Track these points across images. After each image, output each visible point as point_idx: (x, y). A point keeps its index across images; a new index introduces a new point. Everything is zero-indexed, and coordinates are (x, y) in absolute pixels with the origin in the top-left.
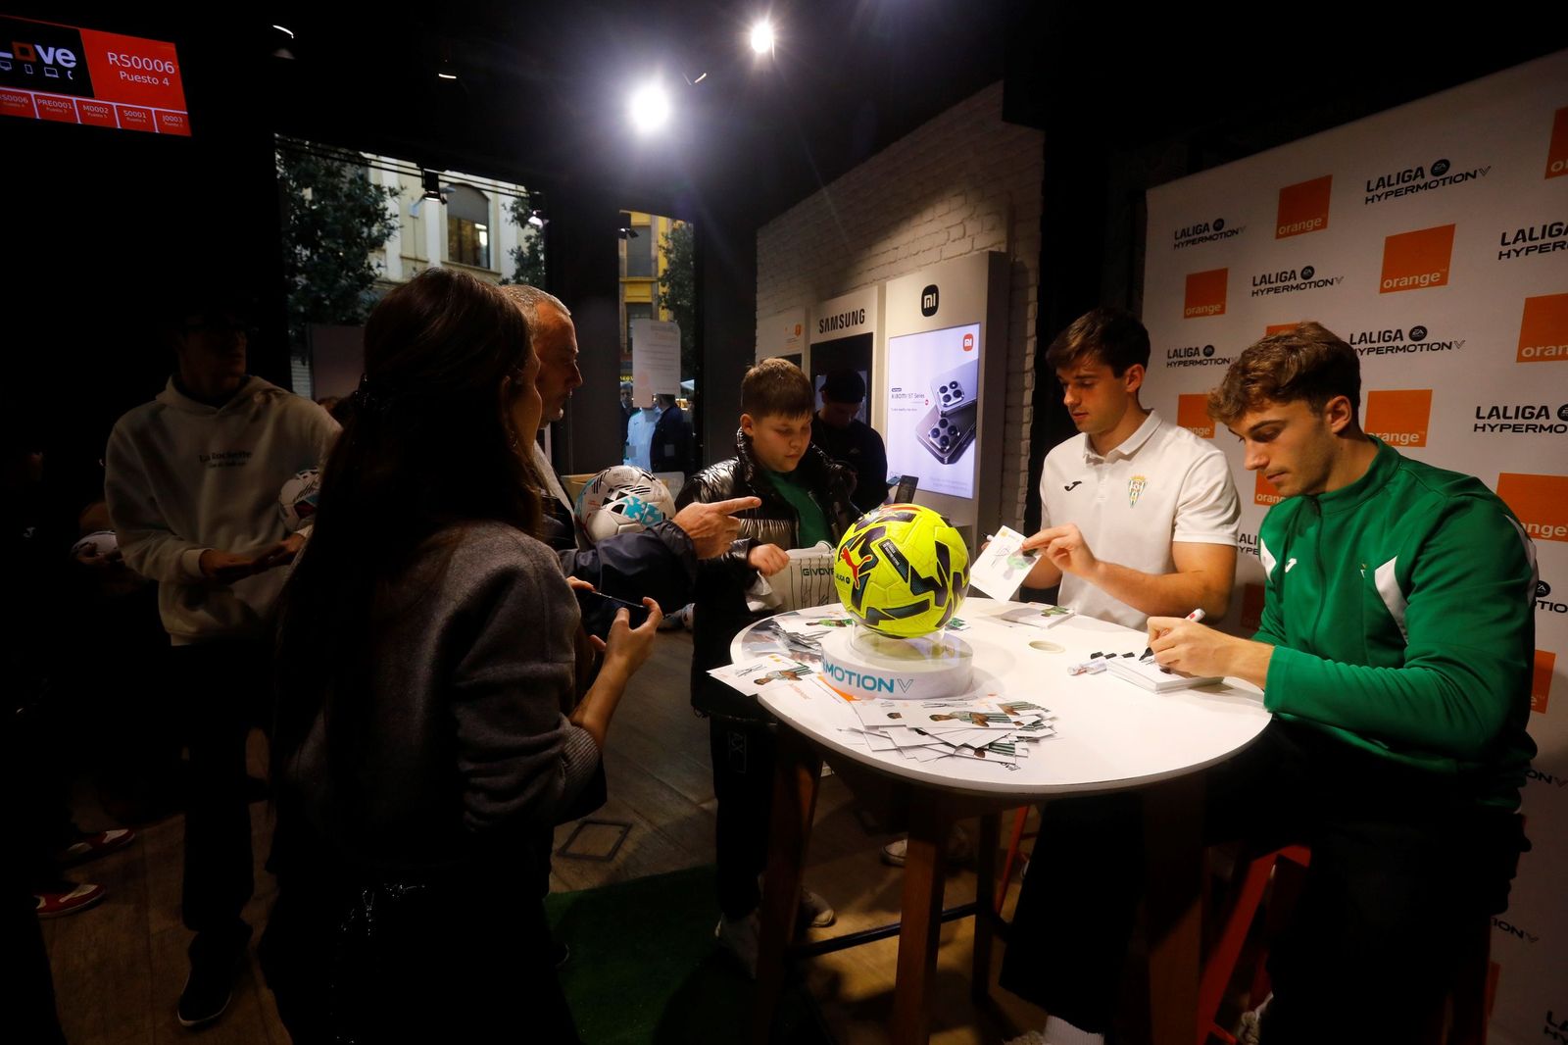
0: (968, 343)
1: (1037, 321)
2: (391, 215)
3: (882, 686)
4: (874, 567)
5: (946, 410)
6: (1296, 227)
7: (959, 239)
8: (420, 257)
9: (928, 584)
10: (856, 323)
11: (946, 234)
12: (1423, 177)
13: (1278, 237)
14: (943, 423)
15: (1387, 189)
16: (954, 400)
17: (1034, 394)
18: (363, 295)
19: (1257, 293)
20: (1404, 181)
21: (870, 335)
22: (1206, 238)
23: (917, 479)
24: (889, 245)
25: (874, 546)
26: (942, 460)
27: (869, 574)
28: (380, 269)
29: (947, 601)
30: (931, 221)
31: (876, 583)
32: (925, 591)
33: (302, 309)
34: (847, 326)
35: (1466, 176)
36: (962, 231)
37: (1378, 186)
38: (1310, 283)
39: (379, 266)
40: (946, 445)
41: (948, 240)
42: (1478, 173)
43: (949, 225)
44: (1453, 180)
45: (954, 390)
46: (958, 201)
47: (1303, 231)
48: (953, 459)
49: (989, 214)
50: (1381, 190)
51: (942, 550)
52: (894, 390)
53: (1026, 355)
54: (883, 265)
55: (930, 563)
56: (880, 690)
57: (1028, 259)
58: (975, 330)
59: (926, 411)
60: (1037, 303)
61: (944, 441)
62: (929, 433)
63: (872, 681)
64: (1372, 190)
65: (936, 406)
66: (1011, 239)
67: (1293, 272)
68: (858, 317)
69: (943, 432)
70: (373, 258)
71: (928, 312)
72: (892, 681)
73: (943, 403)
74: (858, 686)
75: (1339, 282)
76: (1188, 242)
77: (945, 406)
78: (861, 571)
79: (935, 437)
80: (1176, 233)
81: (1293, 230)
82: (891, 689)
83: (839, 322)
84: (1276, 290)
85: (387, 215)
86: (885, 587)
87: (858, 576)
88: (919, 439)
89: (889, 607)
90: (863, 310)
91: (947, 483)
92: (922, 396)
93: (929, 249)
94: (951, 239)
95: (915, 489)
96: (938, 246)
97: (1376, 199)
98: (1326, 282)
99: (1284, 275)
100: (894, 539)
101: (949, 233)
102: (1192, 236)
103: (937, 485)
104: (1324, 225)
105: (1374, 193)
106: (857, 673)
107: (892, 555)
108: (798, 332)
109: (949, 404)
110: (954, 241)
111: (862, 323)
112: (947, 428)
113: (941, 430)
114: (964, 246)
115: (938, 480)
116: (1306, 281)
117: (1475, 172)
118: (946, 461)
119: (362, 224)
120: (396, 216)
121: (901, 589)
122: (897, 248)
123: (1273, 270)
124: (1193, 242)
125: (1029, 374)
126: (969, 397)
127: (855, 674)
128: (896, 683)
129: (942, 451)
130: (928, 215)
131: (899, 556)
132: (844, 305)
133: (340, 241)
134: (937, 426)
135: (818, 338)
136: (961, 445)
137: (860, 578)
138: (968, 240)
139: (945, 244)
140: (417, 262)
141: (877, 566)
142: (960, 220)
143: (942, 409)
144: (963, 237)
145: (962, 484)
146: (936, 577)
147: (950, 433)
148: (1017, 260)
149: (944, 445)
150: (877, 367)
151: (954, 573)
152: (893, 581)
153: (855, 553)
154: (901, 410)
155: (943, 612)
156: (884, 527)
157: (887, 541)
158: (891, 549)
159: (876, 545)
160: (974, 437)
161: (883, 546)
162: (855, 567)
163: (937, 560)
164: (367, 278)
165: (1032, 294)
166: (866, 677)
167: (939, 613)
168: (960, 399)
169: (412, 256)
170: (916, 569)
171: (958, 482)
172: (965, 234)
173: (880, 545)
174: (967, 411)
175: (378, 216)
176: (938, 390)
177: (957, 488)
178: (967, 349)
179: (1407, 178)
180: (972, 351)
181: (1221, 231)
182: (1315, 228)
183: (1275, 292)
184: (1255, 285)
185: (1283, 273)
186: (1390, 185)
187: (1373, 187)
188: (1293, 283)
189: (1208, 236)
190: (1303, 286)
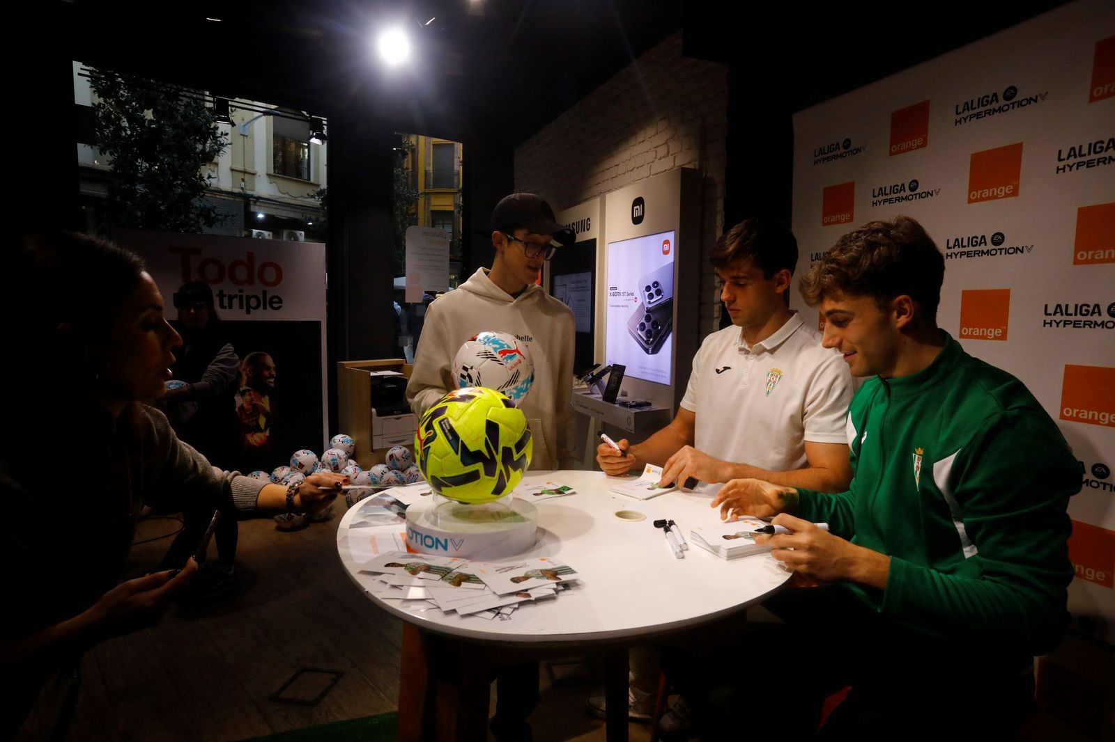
0: (666, 247)
2: (222, 133)
3: (439, 545)
4: (433, 441)
5: (650, 306)
6: (904, 146)
7: (664, 157)
8: (249, 169)
9: (478, 456)
10: (584, 231)
11: (654, 152)
12: (997, 102)
13: (891, 154)
14: (648, 318)
15: (971, 112)
16: (656, 298)
18: (196, 202)
19: (875, 204)
20: (983, 106)
21: (595, 240)
22: (838, 156)
23: (625, 367)
24: (610, 163)
25: (436, 424)
26: (647, 351)
27: (429, 447)
28: (210, 179)
29: (497, 472)
30: (643, 141)
31: (435, 454)
32: (474, 463)
33: (139, 214)
34: (578, 233)
35: (1030, 101)
36: (667, 150)
37: (964, 110)
38: (916, 194)
39: (210, 177)
40: (650, 338)
41: (656, 158)
42: (1039, 98)
43: (656, 145)
44: (1020, 104)
45: (656, 289)
46: (663, 125)
47: (909, 149)
48: (656, 350)
49: (686, 136)
50: (966, 114)
51: (492, 428)
52: (612, 288)
54: (608, 180)
56: (437, 548)
57: (716, 173)
58: (670, 236)
59: (637, 305)
60: (724, 213)
61: (649, 334)
62: (638, 326)
63: (431, 540)
64: (960, 113)
65: (643, 303)
66: (703, 157)
67: (903, 185)
68: (585, 225)
69: (648, 325)
70: (205, 170)
71: (637, 220)
72: (446, 541)
73: (648, 300)
74: (422, 544)
75: (937, 193)
76: (824, 159)
77: (649, 303)
78: (425, 444)
79: (642, 330)
80: (815, 152)
81: (901, 149)
82: (445, 548)
84: (890, 201)
85: (219, 132)
86: (441, 458)
87: (423, 448)
88: (631, 333)
89: (446, 475)
90: (589, 219)
91: (651, 371)
92: (632, 294)
93: (641, 166)
94: (658, 157)
95: (623, 375)
96: (648, 164)
97: (963, 121)
98: (927, 194)
99: (896, 187)
100: (451, 417)
101: (656, 152)
102: (827, 154)
103: (643, 372)
104: (924, 144)
105: (961, 116)
106: (422, 532)
107: (447, 431)
109: (652, 301)
110: (660, 159)
111: (588, 230)
112: (650, 323)
113: (646, 324)
114: (667, 164)
115: (645, 368)
116: (913, 193)
117: (1037, 97)
118: (650, 351)
119: (196, 141)
120: (227, 134)
121: (453, 461)
122: (617, 165)
123: (887, 183)
124: (828, 159)
126: (667, 295)
127: (419, 534)
128: (449, 542)
129: (647, 342)
130: (641, 137)
132: (575, 214)
133: (175, 155)
134: (643, 321)
136: (662, 337)
137: (424, 450)
138: (671, 158)
139: (653, 162)
140: (246, 174)
141: (436, 440)
142: (664, 142)
143: (647, 305)
144: (667, 156)
145: (662, 372)
146: (485, 451)
147: (653, 327)
148: (709, 175)
149: (648, 337)
150: (599, 269)
151: (504, 448)
152: (447, 454)
153: (422, 429)
154: (617, 306)
155: (496, 482)
156: (447, 407)
157: (446, 418)
158: (448, 426)
159: (437, 422)
160: (671, 330)
161: (442, 423)
162: (421, 441)
163: (486, 436)
164: (198, 188)
165: (720, 205)
166: (426, 537)
167: (492, 482)
168: (661, 297)
169: (241, 168)
170: (466, 443)
171: (659, 371)
172: (668, 153)
173: (440, 422)
174: (665, 307)
175: (211, 133)
176: (644, 289)
177: (659, 375)
178: (666, 253)
179: (985, 103)
180: (669, 255)
181: (849, 149)
182: (918, 147)
183: (890, 203)
184: (874, 197)
185: (895, 186)
186: (972, 109)
187: (960, 110)
188: (903, 194)
189: (839, 154)
190: (910, 198)
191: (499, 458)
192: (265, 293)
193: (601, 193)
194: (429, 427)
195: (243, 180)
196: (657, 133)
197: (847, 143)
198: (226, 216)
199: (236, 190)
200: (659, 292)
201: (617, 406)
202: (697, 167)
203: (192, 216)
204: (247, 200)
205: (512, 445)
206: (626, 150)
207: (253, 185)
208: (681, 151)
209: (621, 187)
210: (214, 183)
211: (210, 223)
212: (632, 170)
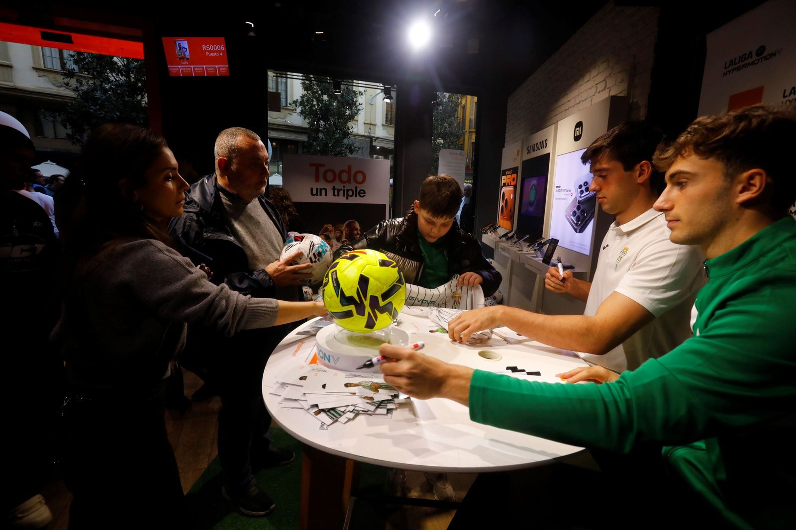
3: (326, 358)
4: (327, 285)
5: (581, 199)
7: (602, 91)
8: (373, 123)
9: (351, 300)
10: (543, 148)
14: (578, 208)
16: (585, 193)
18: (346, 141)
21: (549, 154)
22: (749, 64)
23: (558, 241)
24: (565, 100)
25: (330, 273)
26: (576, 230)
27: (325, 290)
29: (366, 314)
30: (588, 81)
32: (349, 305)
33: (319, 149)
34: (539, 149)
36: (604, 85)
39: (352, 128)
41: (596, 92)
43: (597, 82)
46: (602, 67)
48: (581, 231)
49: (621, 72)
52: (557, 187)
54: (563, 112)
57: (641, 98)
59: (572, 198)
61: (578, 219)
62: (572, 213)
65: (576, 197)
66: (631, 86)
68: (544, 144)
69: (578, 213)
70: (350, 124)
71: (577, 138)
73: (579, 195)
76: (734, 70)
79: (574, 216)
80: (726, 63)
83: (536, 148)
85: (358, 104)
86: (331, 298)
88: (567, 217)
90: (547, 140)
91: (577, 245)
93: (585, 100)
94: (598, 91)
95: (557, 246)
96: (590, 97)
100: (340, 270)
101: (597, 88)
102: (738, 64)
103: (573, 245)
107: (334, 280)
108: (518, 155)
109: (582, 196)
110: (599, 92)
111: (546, 147)
112: (580, 211)
114: (605, 95)
115: (573, 242)
118: (578, 231)
119: (347, 109)
120: (361, 104)
121: (335, 302)
122: (569, 101)
124: (738, 69)
128: (331, 357)
129: (576, 224)
130: (587, 78)
131: (337, 281)
132: (538, 137)
133: (336, 117)
134: (575, 209)
135: (526, 157)
136: (587, 221)
138: (607, 90)
139: (594, 95)
140: (371, 125)
141: (329, 285)
142: (603, 79)
143: (579, 199)
144: (605, 89)
145: (585, 246)
146: (356, 297)
147: (581, 214)
148: (635, 100)
149: (578, 221)
150: (551, 173)
151: (371, 296)
152: (333, 296)
154: (559, 199)
155: (366, 320)
157: (337, 269)
158: (336, 276)
160: (593, 217)
161: (333, 273)
163: (358, 286)
164: (346, 134)
167: (364, 320)
168: (588, 192)
169: (369, 122)
170: (344, 290)
171: (583, 245)
172: (605, 87)
174: (591, 201)
175: (353, 104)
176: (578, 187)
177: (582, 248)
184: (784, 97)
189: (750, 62)
191: (367, 303)
192: (356, 188)
194: (327, 275)
195: (370, 128)
196: (599, 74)
197: (761, 51)
198: (359, 148)
199: (366, 134)
200: (587, 189)
202: (626, 95)
203: (343, 149)
204: (371, 139)
205: (378, 295)
206: (576, 89)
207: (375, 130)
208: (615, 85)
210: (355, 131)
211: (351, 152)
212: (580, 102)
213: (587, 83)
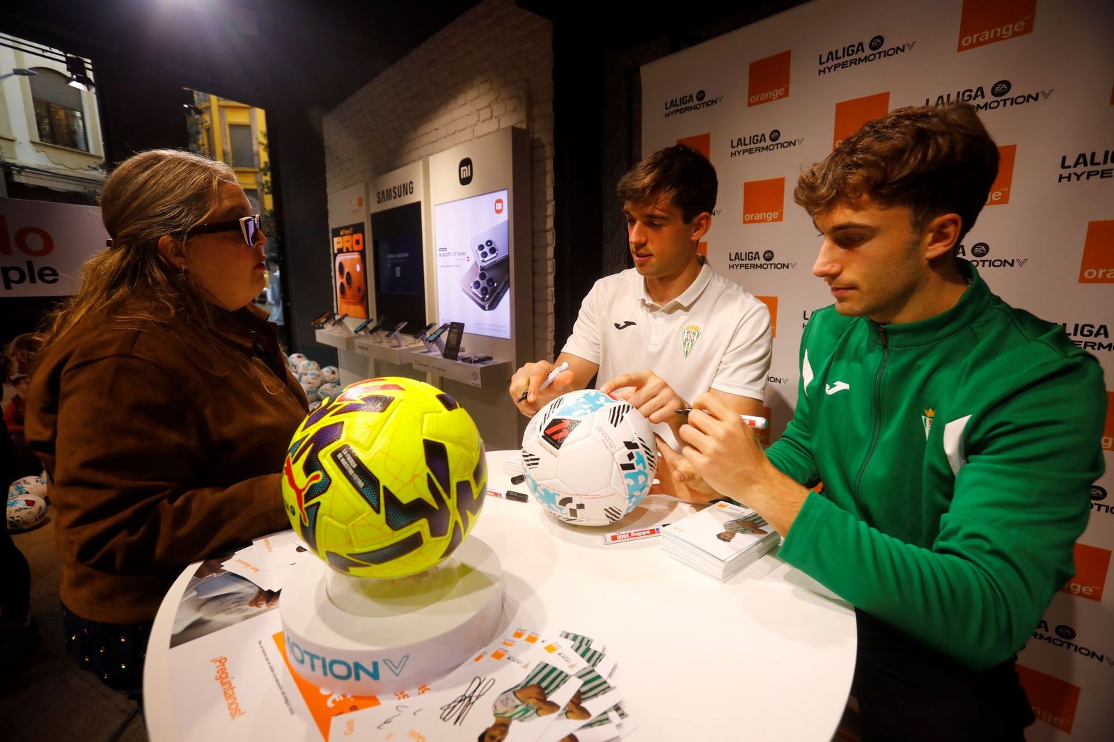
0: (499, 206)
1: (554, 187)
3: (361, 672)
4: (325, 491)
5: (484, 264)
6: (764, 96)
7: (487, 120)
8: (5, 135)
9: (417, 509)
10: (407, 194)
11: (477, 115)
12: (863, 51)
13: (750, 105)
14: (482, 276)
15: (836, 62)
16: (490, 256)
17: (555, 249)
19: (735, 154)
20: (848, 55)
21: (419, 204)
22: (691, 108)
23: (463, 325)
24: (429, 127)
25: (325, 457)
26: (483, 308)
27: (318, 504)
29: (451, 526)
30: (464, 104)
31: (331, 516)
32: (412, 522)
34: (400, 196)
35: (896, 50)
36: (490, 114)
37: (828, 60)
38: (777, 144)
40: (486, 295)
41: (479, 121)
42: (906, 48)
43: (479, 107)
44: (887, 54)
45: (490, 247)
46: (484, 88)
47: (770, 100)
48: (492, 306)
49: (511, 98)
50: (830, 63)
51: (435, 453)
52: (441, 249)
53: (548, 216)
54: (427, 144)
55: (414, 476)
56: (358, 678)
57: (544, 135)
58: (504, 195)
59: (470, 265)
60: (553, 174)
61: (484, 291)
62: (472, 285)
63: (344, 668)
64: (824, 63)
65: (476, 262)
66: (530, 119)
67: (763, 135)
68: (408, 188)
69: (483, 283)
71: (465, 181)
72: (375, 665)
73: (481, 259)
74: (325, 673)
75: (800, 143)
76: (676, 111)
77: (483, 261)
78: (309, 497)
79: (477, 288)
80: (666, 104)
81: (761, 99)
82: (375, 676)
83: (393, 194)
84: (750, 151)
86: (346, 522)
87: (305, 506)
88: (464, 291)
89: (358, 550)
90: (411, 182)
91: (487, 327)
92: (464, 254)
93: (463, 129)
94: (482, 120)
95: (462, 332)
96: (470, 127)
97: (827, 70)
98: (790, 143)
99: (756, 138)
100: (356, 443)
101: (479, 115)
102: (680, 106)
103: (481, 328)
104: (786, 94)
105: (826, 65)
106: (321, 655)
107: (351, 472)
108: (360, 204)
109: (486, 259)
110: (483, 122)
111: (411, 193)
112: (485, 280)
113: (481, 282)
114: (492, 126)
115: (482, 324)
116: (774, 143)
117: (904, 46)
118: (487, 308)
121: (370, 525)
122: (437, 129)
123: (747, 134)
124: (681, 111)
125: (551, 233)
126: (501, 253)
127: (318, 658)
128: (382, 667)
129: (482, 299)
130: (461, 99)
131: (362, 470)
132: (396, 178)
134: (478, 279)
135: (377, 208)
136: (499, 294)
137: (307, 509)
138: (495, 121)
139: (476, 125)
141: (330, 490)
142: (487, 104)
143: (480, 264)
144: (491, 118)
145: (501, 327)
147: (488, 284)
148: (536, 136)
149: (484, 295)
150: (426, 231)
151: (457, 485)
152: (358, 513)
153: (298, 469)
154: (448, 266)
155: (447, 540)
156: (342, 423)
157: (346, 447)
158: (352, 461)
159: (329, 455)
160: (509, 287)
161: (340, 456)
162: (298, 492)
163: (428, 470)
165: (549, 165)
166: (333, 662)
167: (441, 543)
168: (495, 254)
170: (393, 490)
171: (498, 326)
172: (492, 115)
173: (334, 455)
174: (502, 264)
176: (477, 248)
177: (498, 331)
178: (498, 212)
179: (850, 52)
180: (502, 213)
181: (703, 101)
182: (780, 97)
183: (750, 153)
184: (733, 147)
185: (755, 136)
186: (837, 58)
187: (824, 59)
188: (763, 144)
189: (693, 106)
190: (771, 147)
191: (451, 501)
193: (421, 157)
194: (312, 465)
196: (479, 96)
197: (701, 95)
201: (460, 362)
202: (526, 128)
204: (7, 170)
205: (468, 475)
206: (445, 114)
208: (506, 113)
209: (442, 151)
212: (454, 133)
213: (462, 107)
